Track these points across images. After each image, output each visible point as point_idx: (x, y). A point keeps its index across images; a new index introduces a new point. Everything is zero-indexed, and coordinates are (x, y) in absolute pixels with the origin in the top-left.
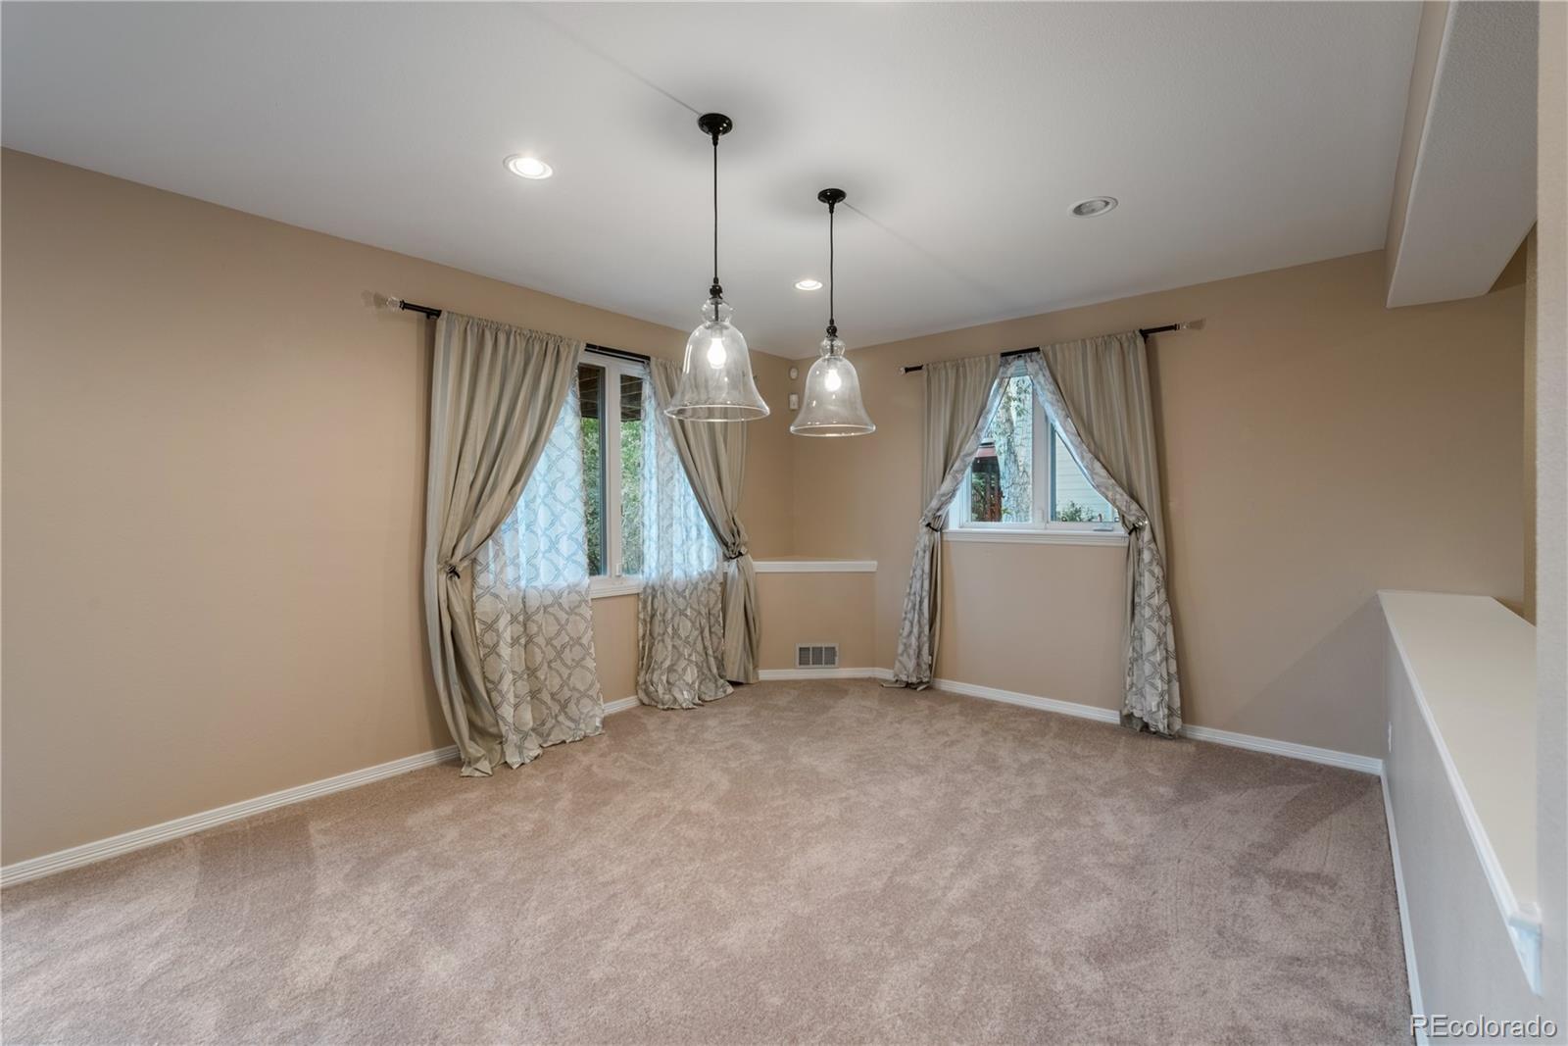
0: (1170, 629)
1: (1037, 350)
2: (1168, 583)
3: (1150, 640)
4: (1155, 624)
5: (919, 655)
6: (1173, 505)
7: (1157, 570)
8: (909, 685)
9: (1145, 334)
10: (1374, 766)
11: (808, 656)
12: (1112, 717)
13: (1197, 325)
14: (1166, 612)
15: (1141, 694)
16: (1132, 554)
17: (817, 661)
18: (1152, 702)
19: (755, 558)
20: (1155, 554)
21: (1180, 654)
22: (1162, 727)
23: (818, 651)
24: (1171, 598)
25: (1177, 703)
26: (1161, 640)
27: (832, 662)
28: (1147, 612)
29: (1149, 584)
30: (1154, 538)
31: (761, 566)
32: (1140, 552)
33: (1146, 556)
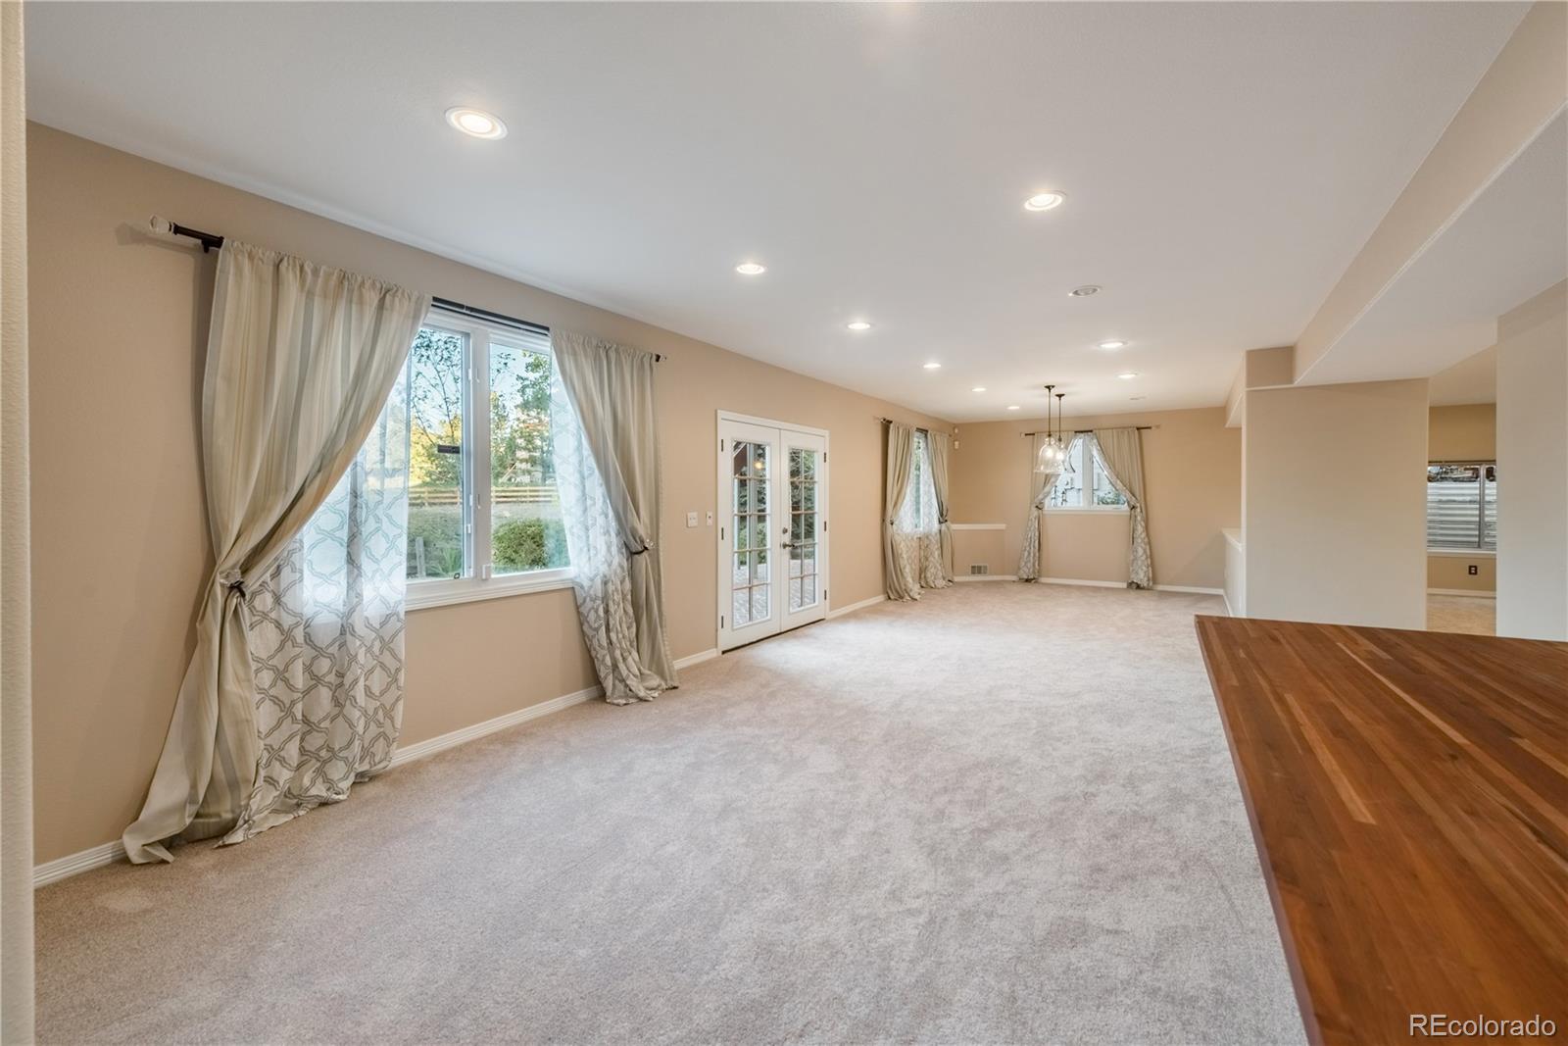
0: (1148, 547)
1: (1091, 431)
2: (1147, 528)
3: (1140, 551)
4: (1143, 545)
5: (1034, 565)
6: (1148, 498)
7: (1142, 523)
8: (1028, 581)
9: (1138, 429)
10: (1220, 592)
11: (977, 570)
12: (1125, 585)
13: (1158, 427)
14: (1146, 540)
15: (1137, 573)
16: (1132, 518)
17: (979, 573)
18: (1142, 575)
19: (952, 523)
20: (1142, 517)
21: (1151, 557)
22: (1145, 585)
23: (980, 568)
24: (1148, 535)
25: (1151, 575)
26: (1145, 552)
27: (985, 573)
28: (1140, 541)
29: (1140, 529)
30: (1141, 511)
31: (955, 527)
32: (1136, 517)
33: (1139, 518)
